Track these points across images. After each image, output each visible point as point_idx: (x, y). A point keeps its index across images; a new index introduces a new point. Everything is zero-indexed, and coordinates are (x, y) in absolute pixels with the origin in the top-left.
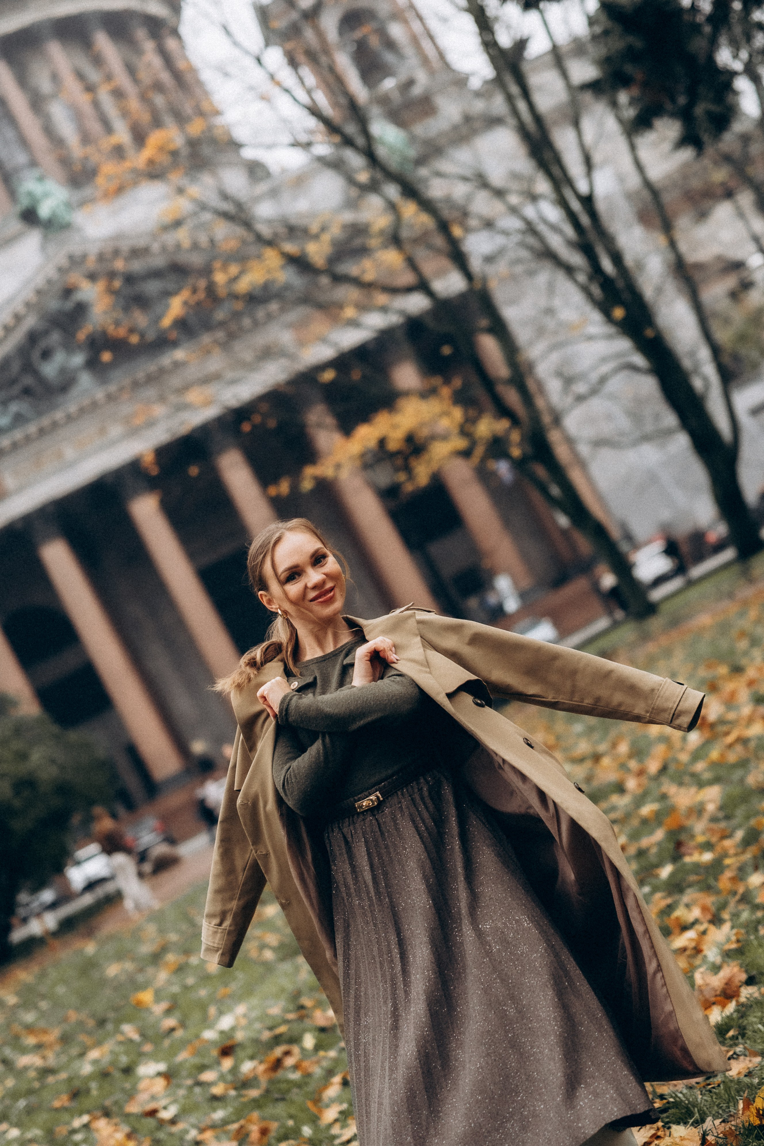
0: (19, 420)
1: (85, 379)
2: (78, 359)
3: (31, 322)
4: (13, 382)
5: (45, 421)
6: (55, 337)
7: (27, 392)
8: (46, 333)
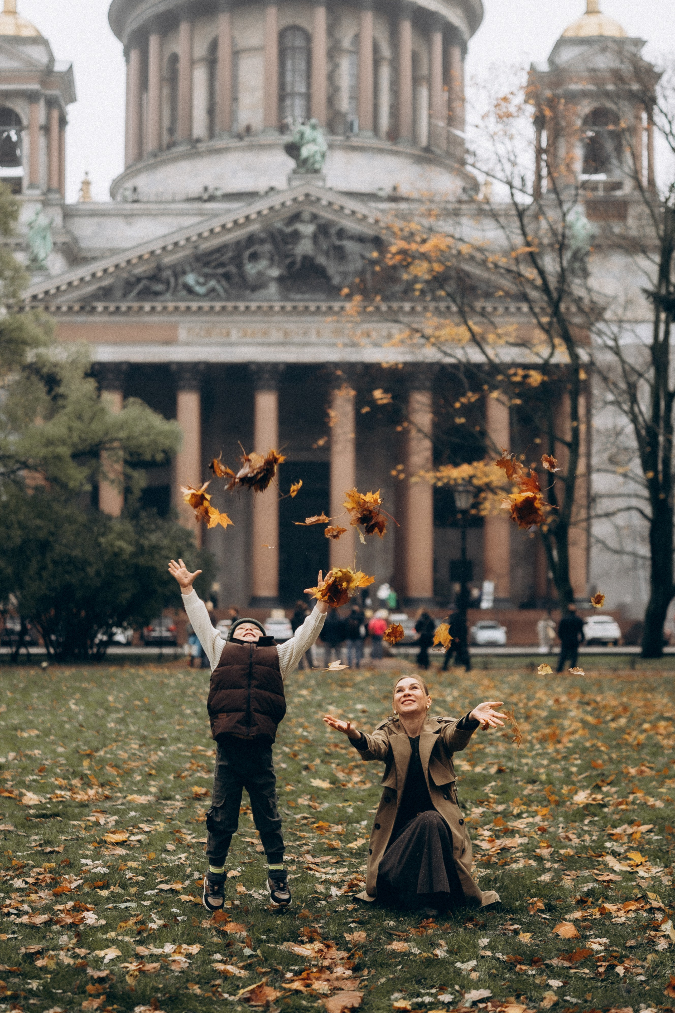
0: (212, 294)
1: (273, 288)
2: (275, 272)
3: (255, 227)
4: (222, 265)
5: (230, 305)
6: (267, 247)
7: (227, 276)
8: (262, 241)
